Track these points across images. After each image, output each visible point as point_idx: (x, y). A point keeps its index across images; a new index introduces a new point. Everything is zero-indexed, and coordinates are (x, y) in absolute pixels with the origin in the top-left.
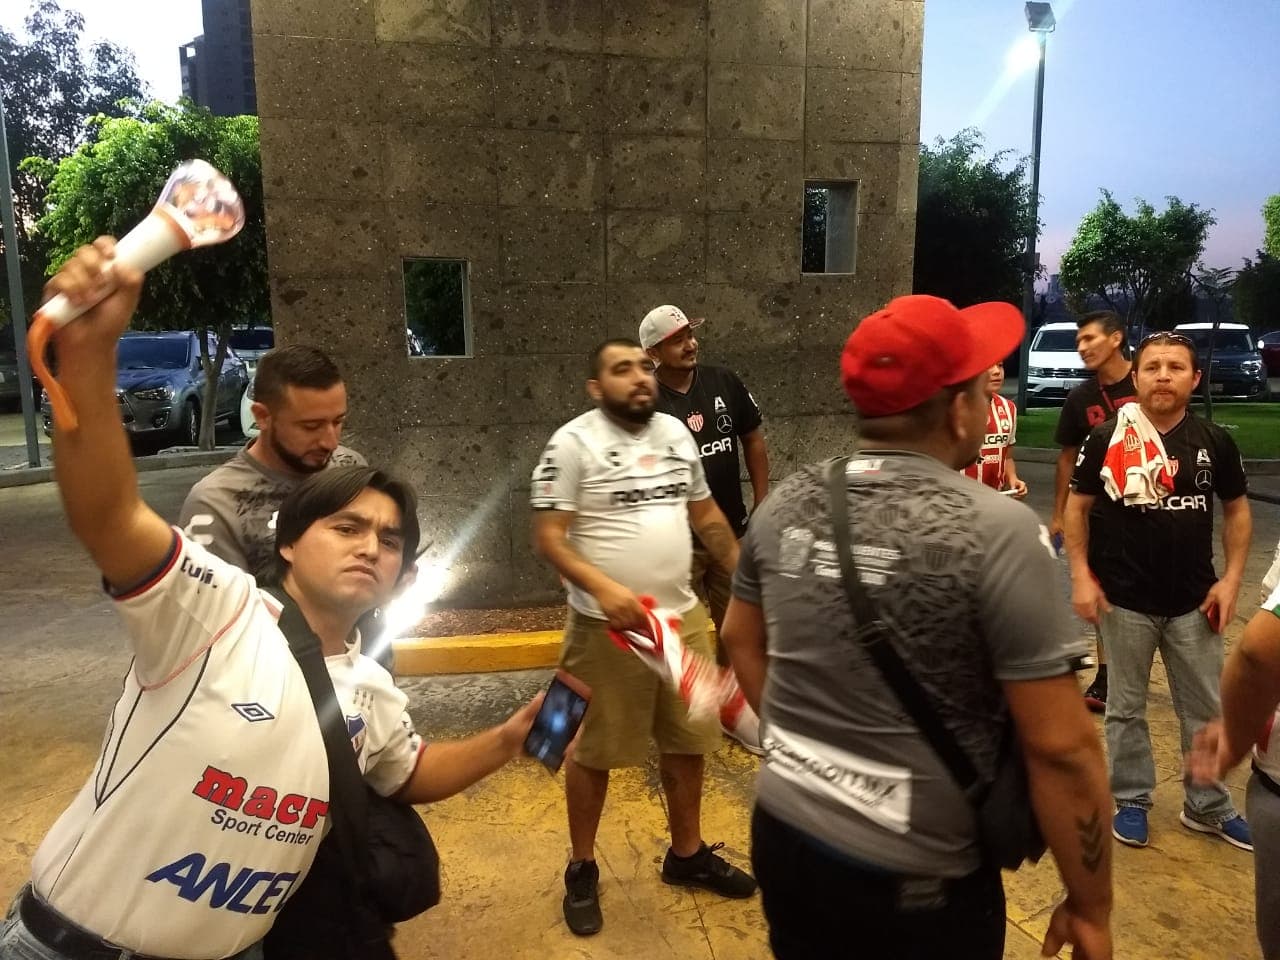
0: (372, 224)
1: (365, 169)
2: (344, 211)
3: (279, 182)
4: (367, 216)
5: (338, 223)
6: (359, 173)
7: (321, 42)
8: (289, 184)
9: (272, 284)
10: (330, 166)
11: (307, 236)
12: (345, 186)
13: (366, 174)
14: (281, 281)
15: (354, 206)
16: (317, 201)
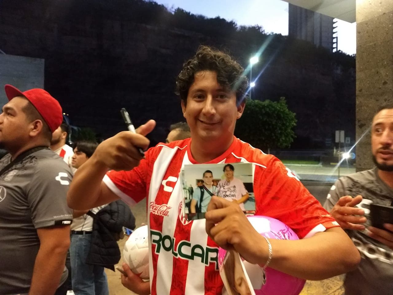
0: (388, 99)
1: (387, 81)
2: (379, 96)
3: (360, 91)
4: (386, 97)
5: (377, 100)
6: (385, 83)
7: (375, 44)
8: (363, 91)
9: (357, 122)
10: (376, 82)
11: (367, 106)
12: (380, 88)
13: (387, 83)
14: (359, 121)
15: (382, 94)
16: (371, 94)
